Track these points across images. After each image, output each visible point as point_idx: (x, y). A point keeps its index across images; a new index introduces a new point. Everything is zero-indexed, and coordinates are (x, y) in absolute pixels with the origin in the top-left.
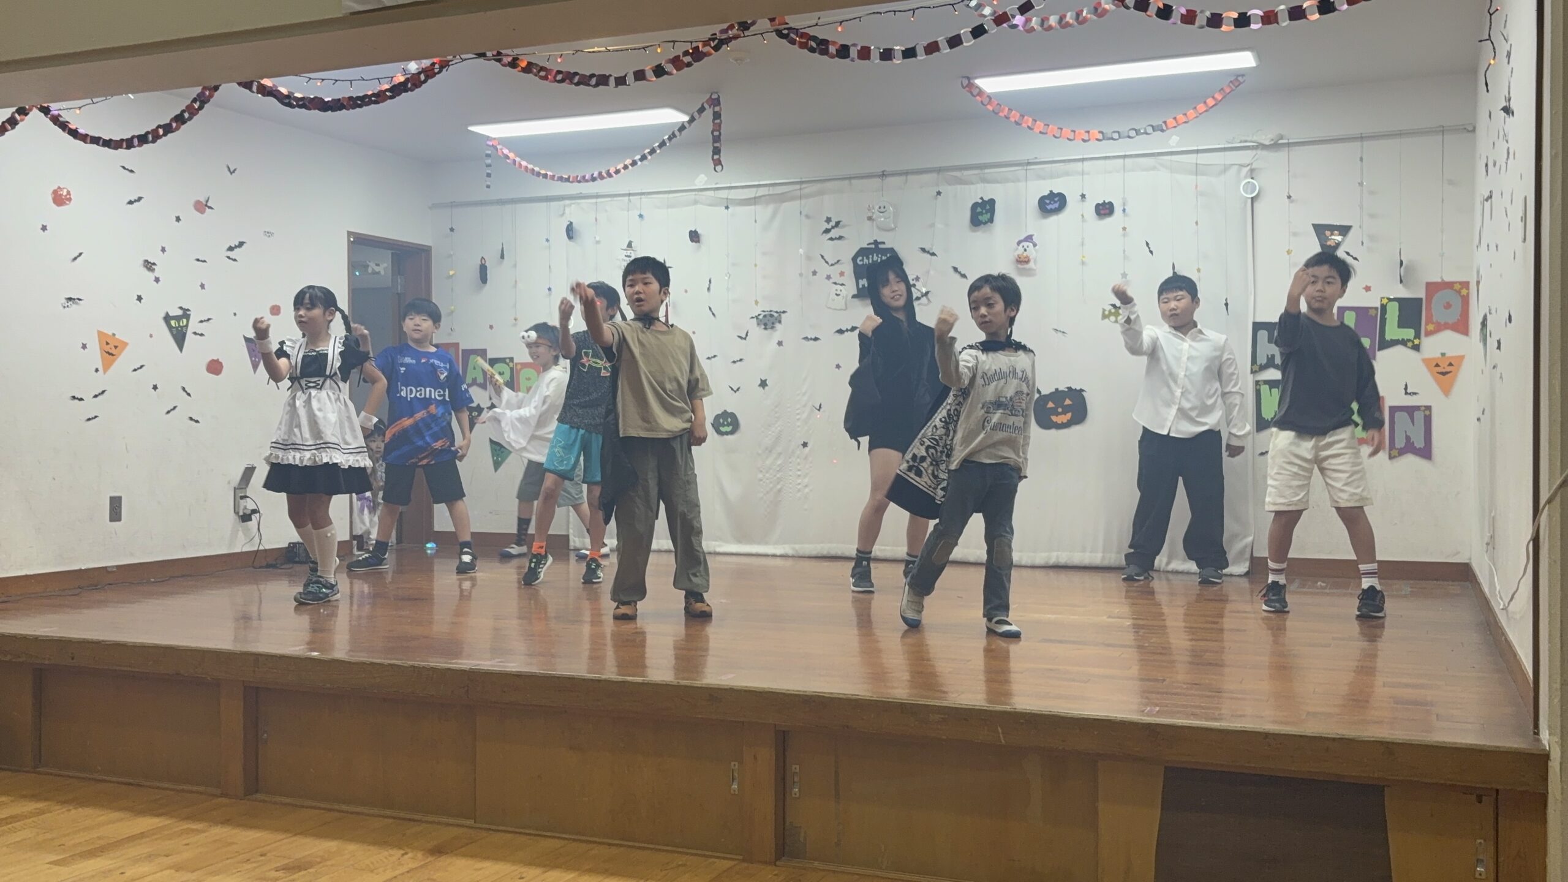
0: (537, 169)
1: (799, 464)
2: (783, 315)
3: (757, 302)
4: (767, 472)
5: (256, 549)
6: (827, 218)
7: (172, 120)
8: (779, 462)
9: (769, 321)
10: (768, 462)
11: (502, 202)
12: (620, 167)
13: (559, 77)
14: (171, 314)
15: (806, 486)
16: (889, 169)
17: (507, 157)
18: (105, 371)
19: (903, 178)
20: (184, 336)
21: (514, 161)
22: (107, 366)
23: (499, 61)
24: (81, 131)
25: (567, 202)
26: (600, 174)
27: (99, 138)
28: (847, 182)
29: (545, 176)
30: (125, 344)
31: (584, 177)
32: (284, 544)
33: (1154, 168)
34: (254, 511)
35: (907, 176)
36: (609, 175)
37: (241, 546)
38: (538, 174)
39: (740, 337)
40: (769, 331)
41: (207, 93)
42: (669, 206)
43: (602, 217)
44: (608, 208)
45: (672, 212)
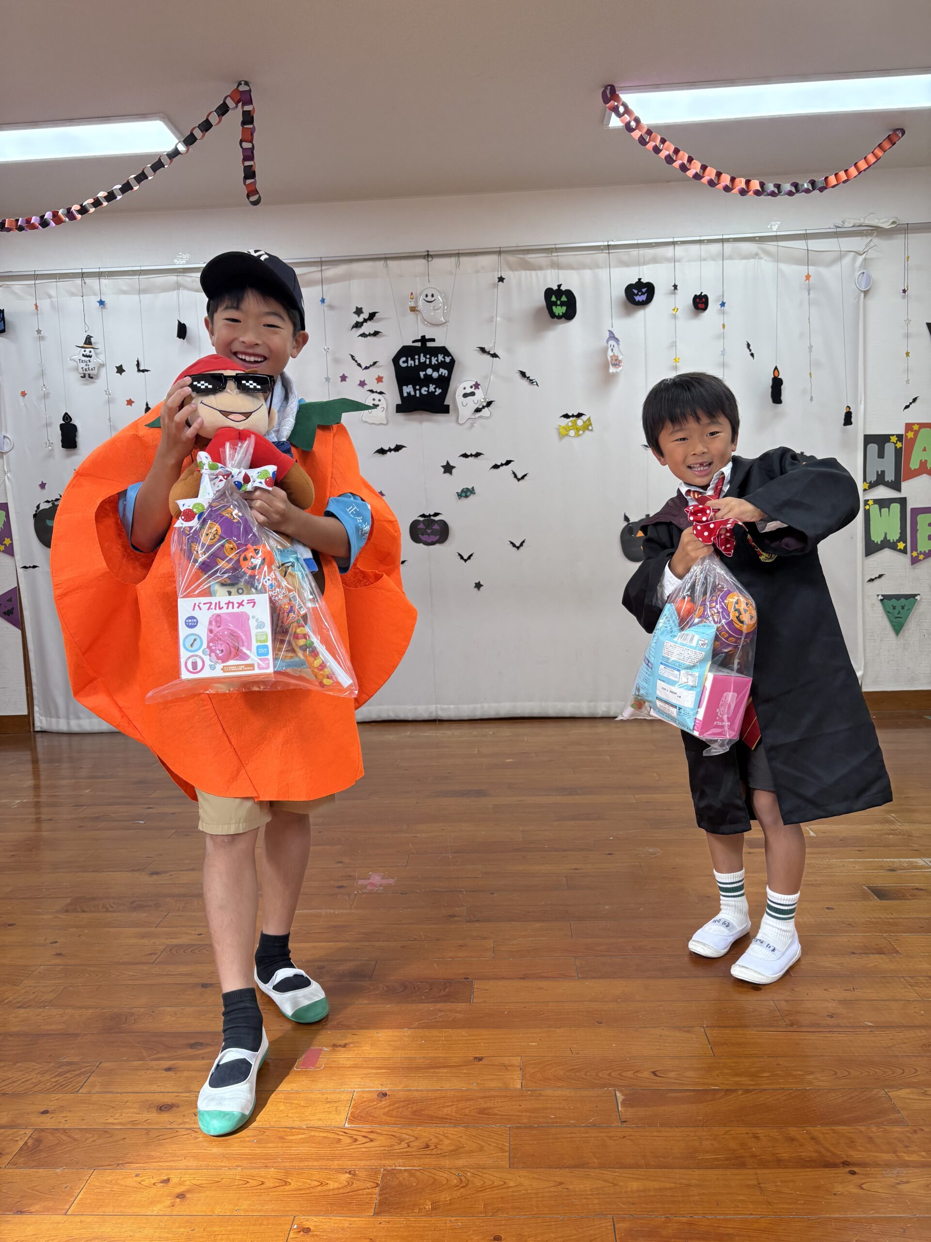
6: (357, 308)
16: (433, 248)
19: (453, 260)
28: (381, 263)
33: (756, 256)
35: (459, 257)
42: (140, 292)
43: (44, 304)
44: (53, 292)
45: (146, 297)
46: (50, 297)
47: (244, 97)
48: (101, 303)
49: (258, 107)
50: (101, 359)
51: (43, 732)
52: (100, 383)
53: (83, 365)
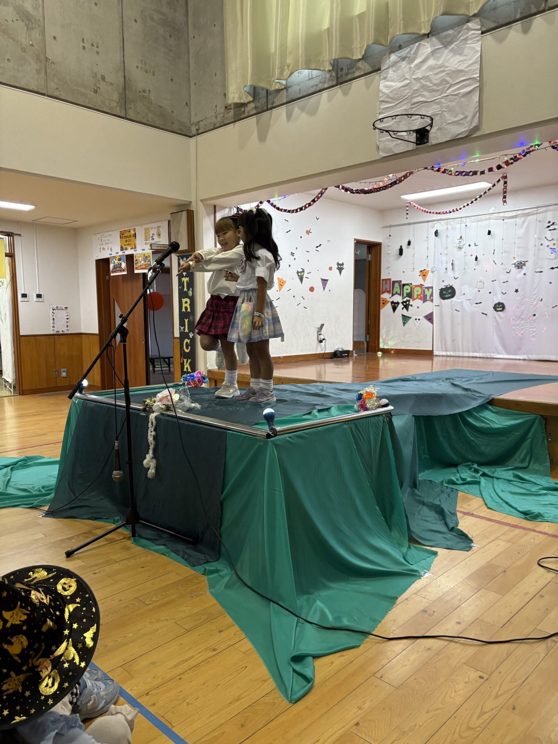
0: (427, 210)
1: (531, 323)
2: (526, 263)
3: (514, 258)
4: (517, 326)
5: (324, 352)
6: (549, 221)
7: (311, 201)
8: (522, 322)
9: (520, 265)
10: (517, 322)
11: (409, 224)
12: (462, 207)
13: (457, 174)
14: (299, 271)
15: (534, 332)
17: (415, 206)
18: (280, 291)
20: (303, 278)
21: (418, 208)
22: (280, 289)
23: (433, 170)
24: (281, 208)
25: (435, 222)
26: (453, 210)
27: (286, 210)
29: (430, 212)
30: (285, 282)
31: (446, 212)
32: (333, 351)
34: (324, 339)
36: (457, 210)
37: (319, 351)
38: (427, 212)
39: (507, 272)
40: (520, 269)
41: (323, 191)
42: (478, 221)
43: (450, 227)
44: (452, 223)
45: (479, 223)
46: (451, 225)
47: (505, 177)
48: (466, 226)
49: (509, 180)
50: (464, 243)
51: (437, 356)
52: (463, 250)
53: (459, 245)
